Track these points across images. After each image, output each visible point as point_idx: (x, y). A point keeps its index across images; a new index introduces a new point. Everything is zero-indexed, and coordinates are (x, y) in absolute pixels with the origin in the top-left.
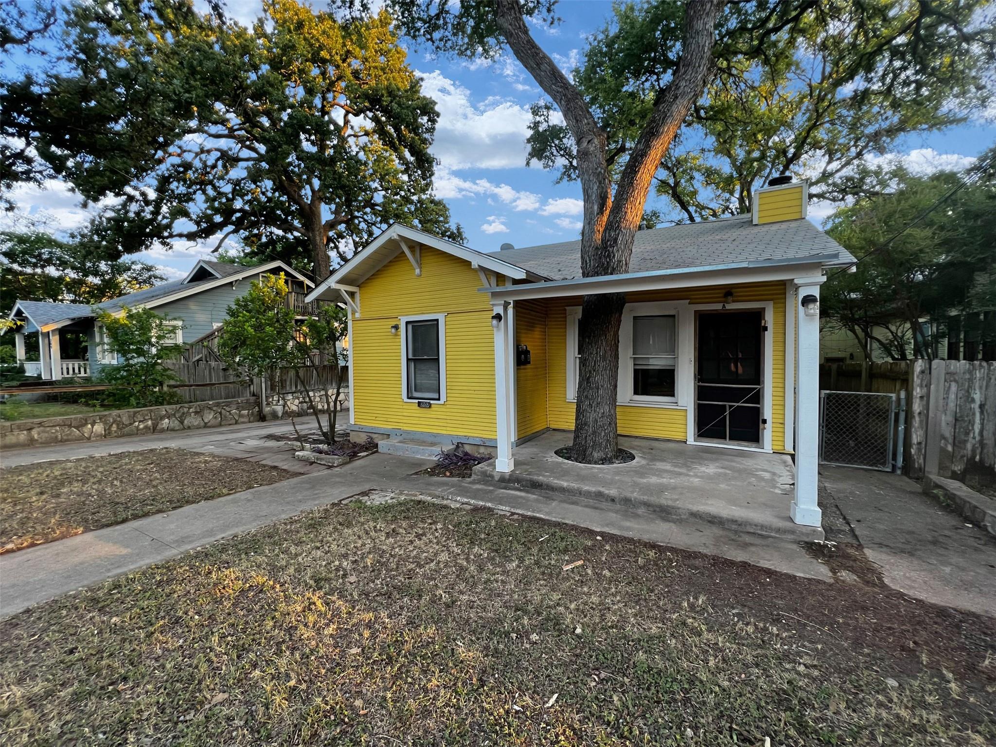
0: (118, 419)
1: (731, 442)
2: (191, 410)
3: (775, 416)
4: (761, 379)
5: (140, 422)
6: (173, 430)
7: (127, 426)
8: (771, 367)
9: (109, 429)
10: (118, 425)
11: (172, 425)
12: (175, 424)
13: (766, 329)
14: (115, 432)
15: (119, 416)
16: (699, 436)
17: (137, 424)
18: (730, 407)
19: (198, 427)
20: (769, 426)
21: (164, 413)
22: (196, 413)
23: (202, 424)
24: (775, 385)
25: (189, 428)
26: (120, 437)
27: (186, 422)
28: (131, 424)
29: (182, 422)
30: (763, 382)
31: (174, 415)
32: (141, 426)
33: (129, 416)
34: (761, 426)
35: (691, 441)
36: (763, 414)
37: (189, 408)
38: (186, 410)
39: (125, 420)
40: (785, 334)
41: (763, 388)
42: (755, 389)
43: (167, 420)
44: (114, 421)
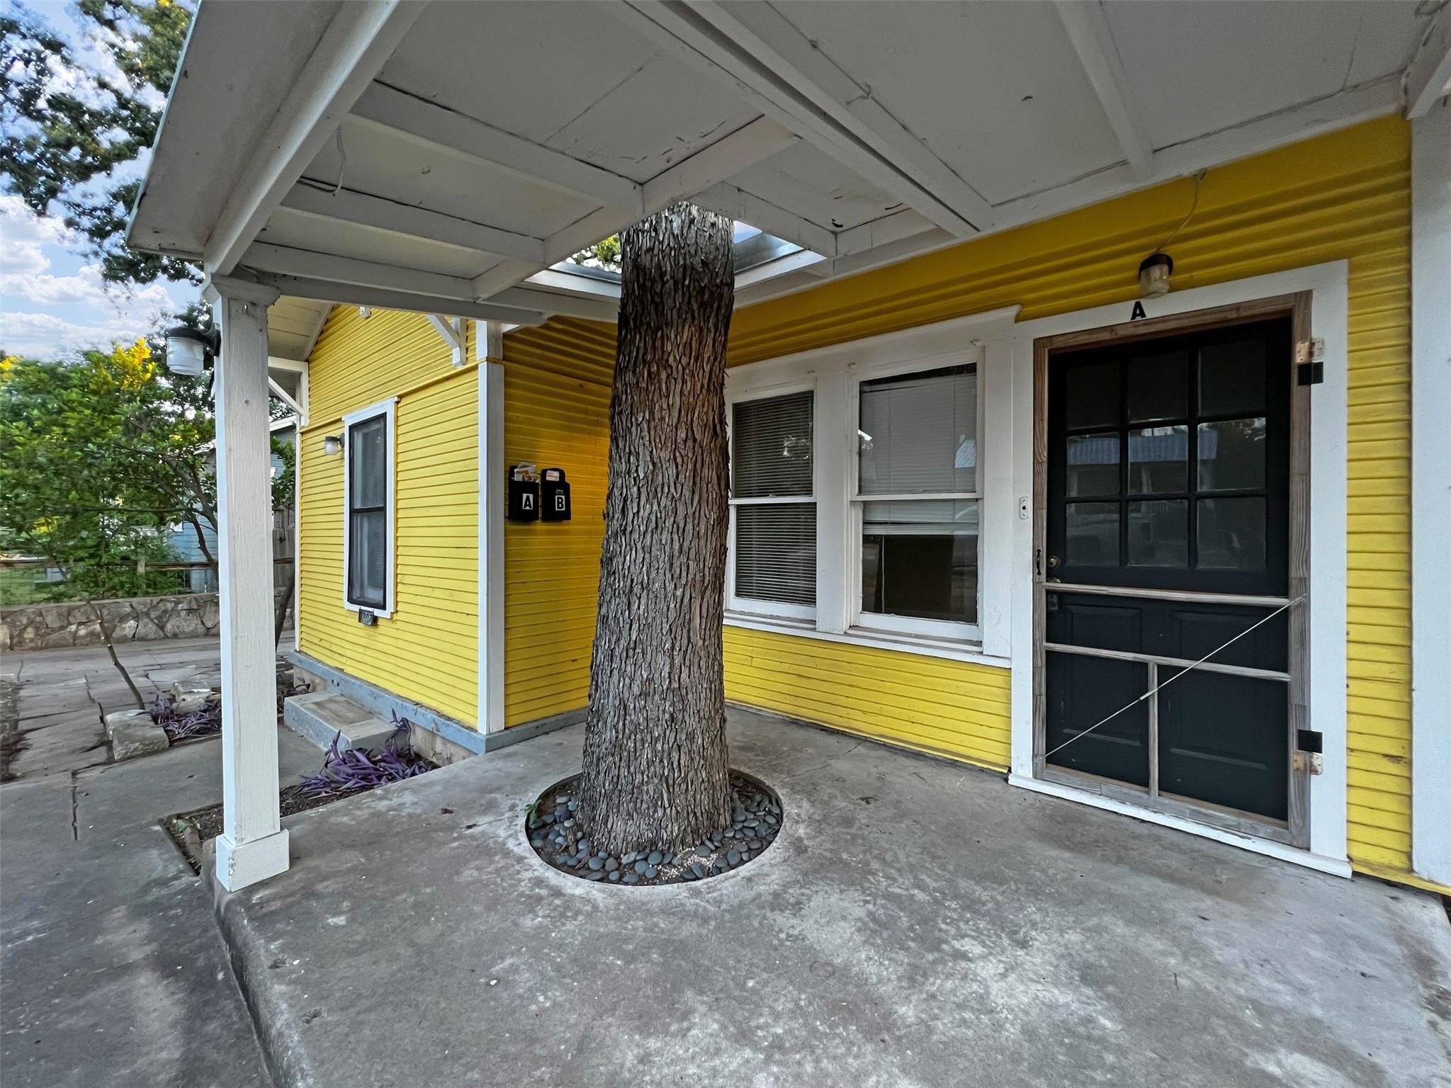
0: (38, 619)
1: (1169, 800)
2: (180, 606)
3: (1359, 723)
4: (1294, 572)
5: (80, 624)
6: (143, 639)
7: (54, 630)
8: (1342, 523)
9: (20, 634)
10: (37, 629)
11: (142, 631)
12: (149, 628)
13: (1312, 373)
14: (32, 640)
15: (41, 614)
16: (1049, 760)
17: (73, 628)
18: (1164, 671)
19: (193, 635)
20: (1331, 759)
21: (128, 610)
22: (190, 611)
23: (201, 629)
24: (1360, 597)
25: (175, 636)
26: (41, 649)
27: (169, 626)
28: (62, 628)
29: (162, 628)
30: (1305, 582)
31: (147, 614)
32: (82, 632)
33: (60, 615)
34: (1296, 758)
35: (1023, 774)
36: (1305, 710)
37: (177, 603)
38: (169, 606)
39: (51, 620)
40: (1409, 387)
41: (1305, 607)
42: (1270, 609)
43: (132, 623)
44: (31, 623)
